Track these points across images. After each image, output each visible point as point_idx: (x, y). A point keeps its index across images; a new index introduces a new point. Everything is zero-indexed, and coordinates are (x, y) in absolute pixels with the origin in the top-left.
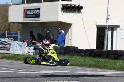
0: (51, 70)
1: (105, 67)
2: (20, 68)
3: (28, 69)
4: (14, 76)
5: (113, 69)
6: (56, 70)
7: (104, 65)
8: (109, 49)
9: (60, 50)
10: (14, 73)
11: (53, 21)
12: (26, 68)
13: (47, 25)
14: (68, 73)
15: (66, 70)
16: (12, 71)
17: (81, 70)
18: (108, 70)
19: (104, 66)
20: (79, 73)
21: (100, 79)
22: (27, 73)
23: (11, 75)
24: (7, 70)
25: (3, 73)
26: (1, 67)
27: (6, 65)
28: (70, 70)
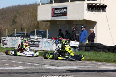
0: (77, 65)
2: (48, 64)
3: (56, 65)
4: (43, 71)
6: (82, 65)
9: (86, 47)
10: (43, 68)
11: (79, 19)
12: (54, 64)
13: (73, 23)
14: (94, 68)
15: (92, 66)
16: (41, 66)
17: (105, 65)
20: (104, 69)
22: (55, 68)
23: (40, 70)
24: (36, 66)
25: (33, 68)
26: (31, 63)
27: (35, 61)
28: (95, 65)
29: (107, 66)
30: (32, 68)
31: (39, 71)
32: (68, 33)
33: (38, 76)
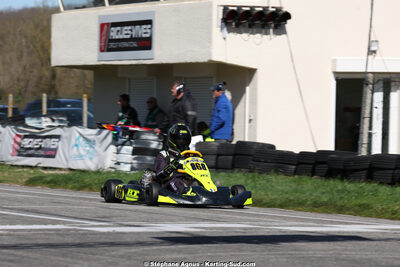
0: (188, 219)
1: (363, 211)
2: (88, 215)
3: (114, 219)
4: (69, 240)
5: (387, 215)
6: (204, 220)
7: (362, 203)
8: (377, 149)
9: (218, 155)
10: (69, 230)
11: (193, 61)
12: (107, 215)
13: (175, 75)
14: (245, 229)
15: (239, 221)
16: (64, 223)
17: (285, 218)
18: (373, 220)
19: (360, 206)
20: (280, 231)
21: (346, 250)
22: (110, 229)
23: (61, 238)
24: (45, 222)
25: (36, 230)
26: (27, 211)
27: (43, 204)
28: (250, 221)
29: (289, 223)
30: (31, 230)
31: (55, 240)
32: (156, 107)
33: (52, 258)
